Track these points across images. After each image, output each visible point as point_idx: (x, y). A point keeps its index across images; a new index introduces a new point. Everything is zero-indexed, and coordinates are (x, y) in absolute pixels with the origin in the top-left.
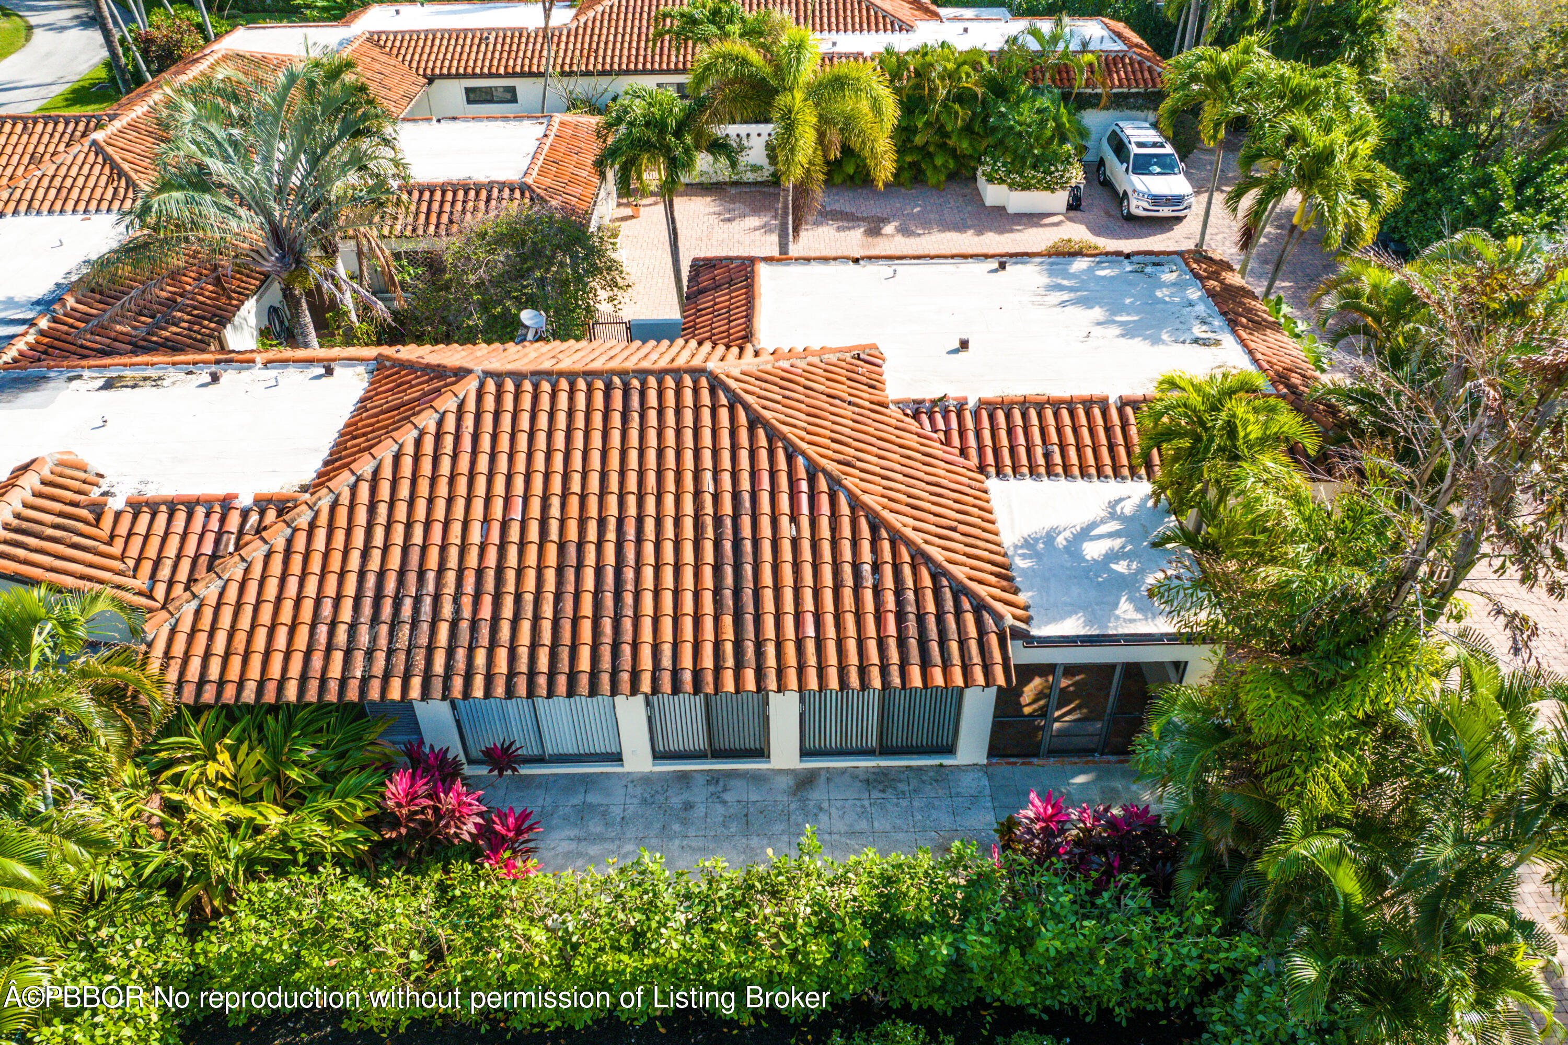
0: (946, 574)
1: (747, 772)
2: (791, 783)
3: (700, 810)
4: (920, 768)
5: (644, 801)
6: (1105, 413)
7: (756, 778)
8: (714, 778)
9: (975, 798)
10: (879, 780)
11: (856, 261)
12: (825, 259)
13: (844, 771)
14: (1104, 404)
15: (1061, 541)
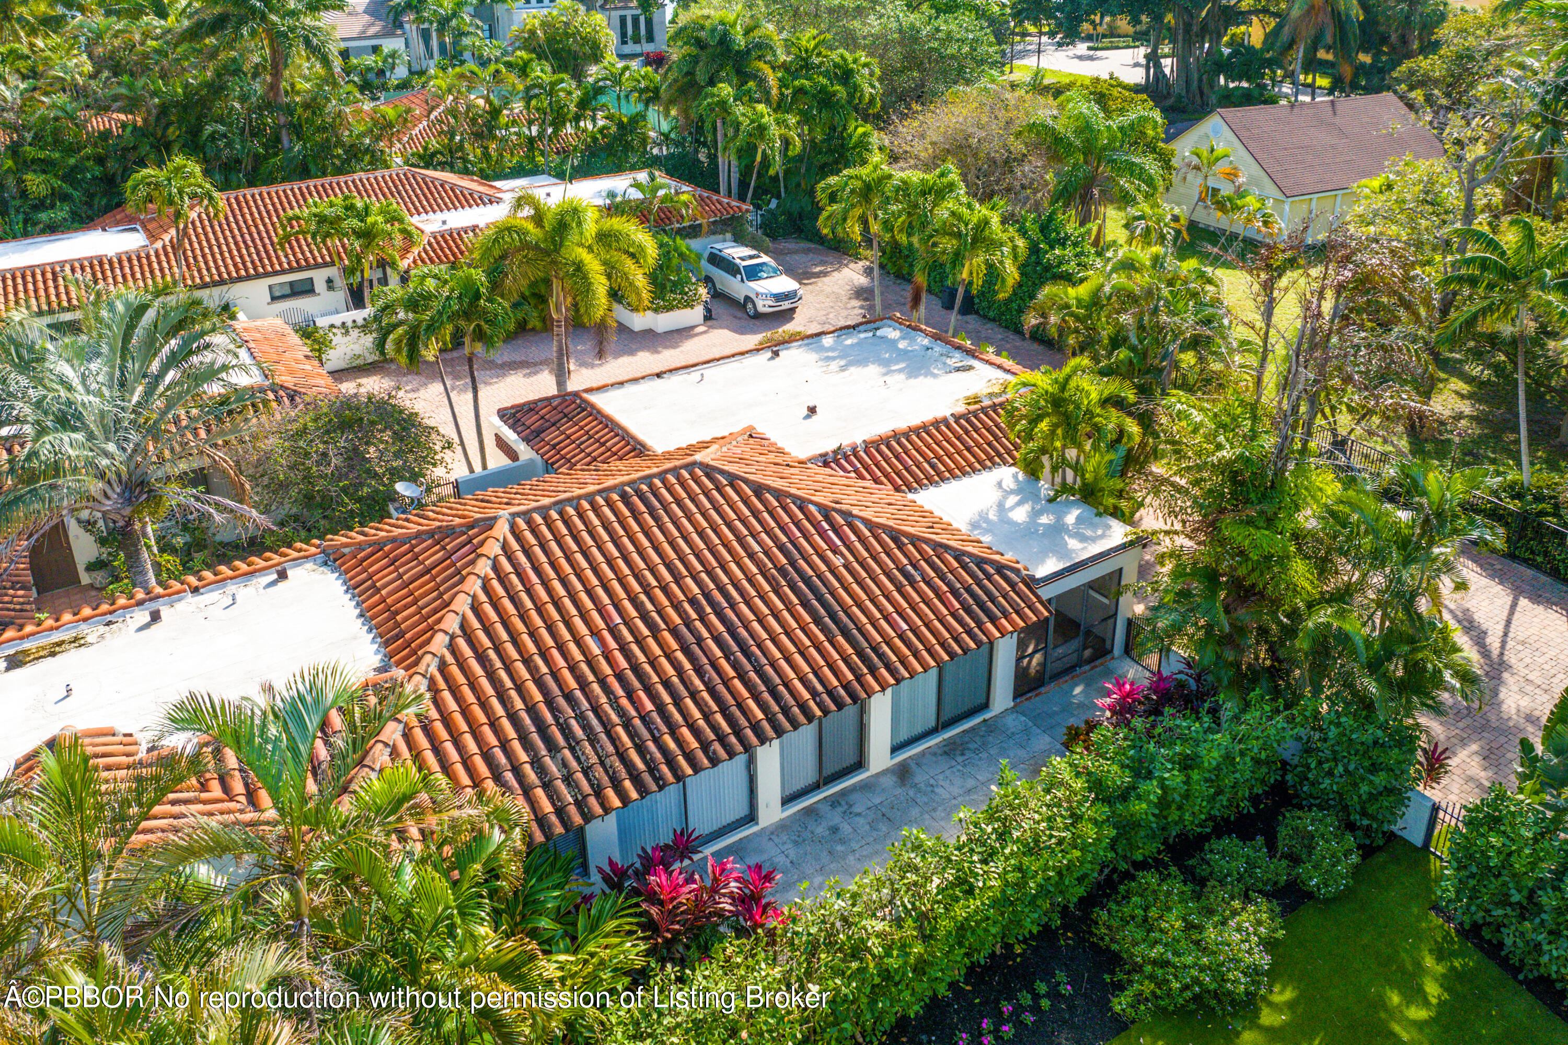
0: (964, 553)
1: (854, 785)
2: (894, 779)
3: (846, 828)
4: (972, 729)
5: (796, 843)
6: (948, 426)
7: (865, 787)
8: (833, 802)
9: (1026, 730)
10: (951, 750)
11: (659, 375)
12: (635, 380)
13: (923, 753)
14: (945, 421)
15: (992, 516)
